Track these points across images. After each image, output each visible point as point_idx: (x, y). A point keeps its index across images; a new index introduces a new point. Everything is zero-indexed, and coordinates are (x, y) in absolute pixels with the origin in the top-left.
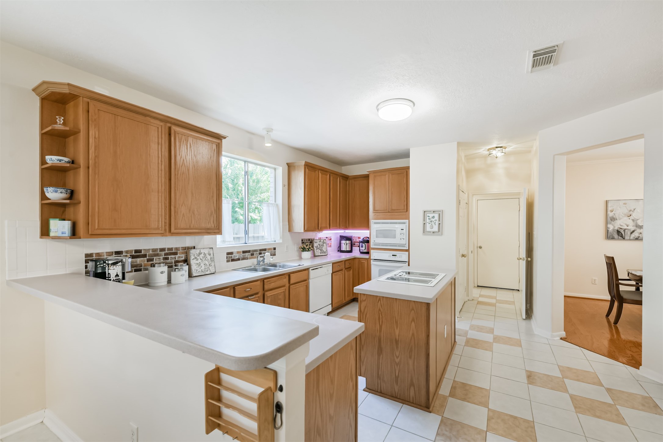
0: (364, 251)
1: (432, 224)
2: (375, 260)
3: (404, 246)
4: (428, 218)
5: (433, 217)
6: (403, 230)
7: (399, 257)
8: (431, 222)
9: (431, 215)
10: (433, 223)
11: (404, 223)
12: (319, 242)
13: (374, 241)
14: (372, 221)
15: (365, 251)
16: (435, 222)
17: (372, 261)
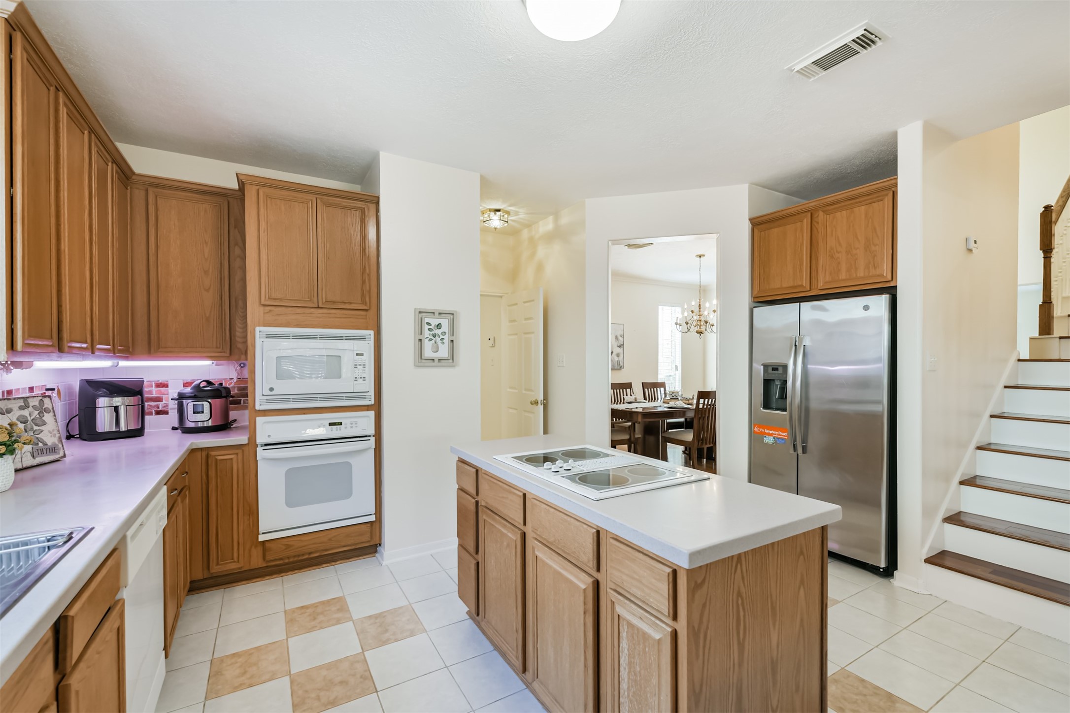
0: (206, 424)
1: (435, 342)
2: (266, 445)
3: (364, 398)
4: (426, 327)
5: (439, 326)
6: (362, 355)
7: (349, 426)
8: (435, 337)
9: (434, 322)
10: (438, 339)
11: (363, 339)
12: (21, 408)
13: (271, 389)
14: (258, 329)
15: (210, 423)
16: (442, 337)
17: (259, 450)
